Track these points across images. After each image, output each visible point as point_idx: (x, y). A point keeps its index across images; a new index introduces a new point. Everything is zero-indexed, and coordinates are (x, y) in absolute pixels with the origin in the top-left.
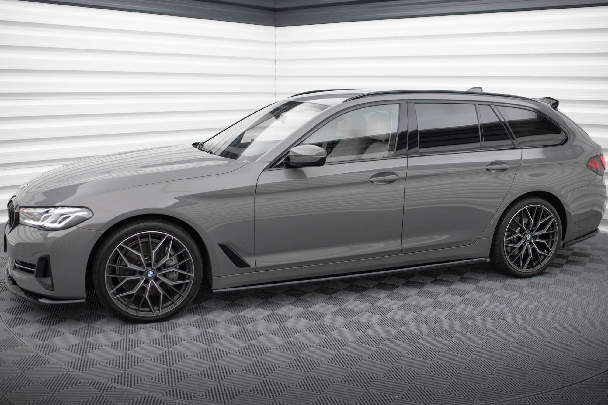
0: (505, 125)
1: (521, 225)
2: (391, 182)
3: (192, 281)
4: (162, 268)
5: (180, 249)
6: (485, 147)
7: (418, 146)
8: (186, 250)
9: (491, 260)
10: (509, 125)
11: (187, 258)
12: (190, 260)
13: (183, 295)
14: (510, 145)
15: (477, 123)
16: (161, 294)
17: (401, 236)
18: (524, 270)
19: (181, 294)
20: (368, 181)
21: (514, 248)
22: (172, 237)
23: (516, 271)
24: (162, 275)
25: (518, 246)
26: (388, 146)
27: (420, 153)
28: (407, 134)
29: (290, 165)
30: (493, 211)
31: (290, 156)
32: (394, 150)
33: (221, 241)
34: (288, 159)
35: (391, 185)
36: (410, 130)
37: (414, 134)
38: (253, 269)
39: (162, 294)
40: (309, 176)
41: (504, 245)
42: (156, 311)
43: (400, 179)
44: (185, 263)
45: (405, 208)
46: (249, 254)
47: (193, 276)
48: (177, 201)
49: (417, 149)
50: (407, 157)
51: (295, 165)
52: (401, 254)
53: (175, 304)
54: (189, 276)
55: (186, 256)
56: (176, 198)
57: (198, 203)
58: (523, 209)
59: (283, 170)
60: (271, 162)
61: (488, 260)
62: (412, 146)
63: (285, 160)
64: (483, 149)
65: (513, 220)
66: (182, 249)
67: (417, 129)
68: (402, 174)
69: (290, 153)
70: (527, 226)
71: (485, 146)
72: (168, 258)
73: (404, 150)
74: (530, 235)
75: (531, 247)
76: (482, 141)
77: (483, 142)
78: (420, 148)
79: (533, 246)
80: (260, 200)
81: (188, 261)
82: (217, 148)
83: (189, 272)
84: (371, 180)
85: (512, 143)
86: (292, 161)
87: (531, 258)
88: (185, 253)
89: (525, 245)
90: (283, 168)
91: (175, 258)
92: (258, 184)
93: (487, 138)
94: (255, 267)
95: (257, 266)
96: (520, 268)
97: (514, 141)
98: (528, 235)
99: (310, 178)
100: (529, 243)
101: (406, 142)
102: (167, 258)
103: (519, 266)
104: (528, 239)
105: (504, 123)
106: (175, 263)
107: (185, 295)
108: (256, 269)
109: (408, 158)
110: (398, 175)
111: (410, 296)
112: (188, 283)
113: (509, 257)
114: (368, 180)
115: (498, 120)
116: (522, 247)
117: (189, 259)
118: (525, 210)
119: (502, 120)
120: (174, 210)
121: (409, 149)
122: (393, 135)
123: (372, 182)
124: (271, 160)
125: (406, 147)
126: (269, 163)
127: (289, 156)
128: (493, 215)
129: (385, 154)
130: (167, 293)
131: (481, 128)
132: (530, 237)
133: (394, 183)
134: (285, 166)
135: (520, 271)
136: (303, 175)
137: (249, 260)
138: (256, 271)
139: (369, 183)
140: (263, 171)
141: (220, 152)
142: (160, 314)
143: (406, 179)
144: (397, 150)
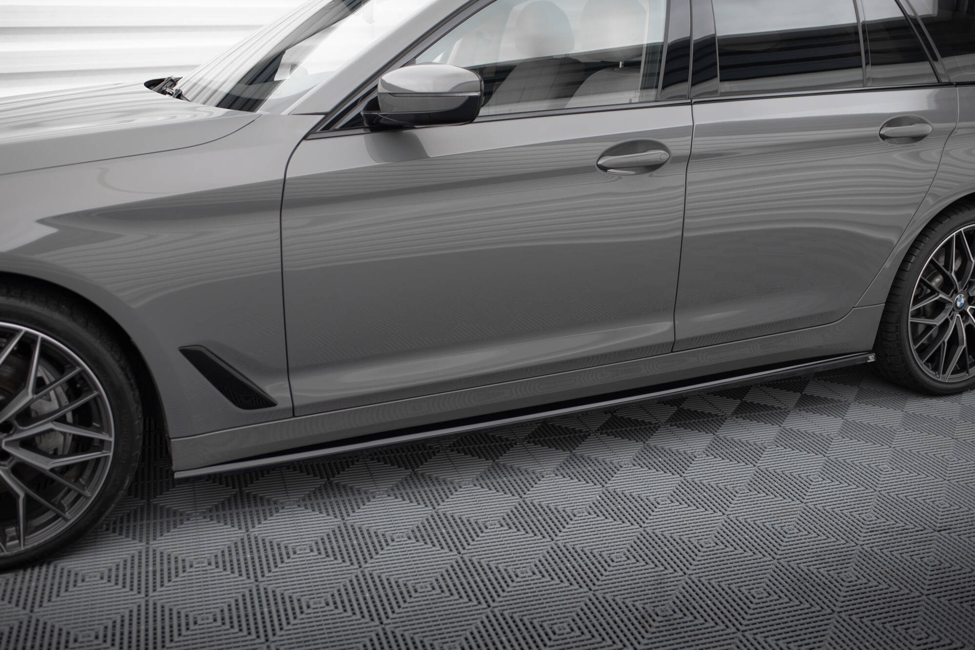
0: (918, 26)
1: (948, 273)
2: (652, 167)
3: (111, 454)
4: (15, 423)
5: (68, 366)
6: (874, 80)
7: (716, 76)
8: (84, 371)
9: (877, 357)
10: (926, 25)
11: (90, 391)
12: (100, 396)
13: (87, 493)
14: (928, 75)
15: (853, 20)
16: (18, 496)
17: (674, 308)
18: (947, 378)
19: (81, 491)
20: (593, 166)
21: (929, 327)
22: (37, 336)
23: (931, 382)
24: (18, 443)
25: (938, 321)
26: (638, 78)
27: (721, 93)
28: (689, 47)
29: (381, 121)
30: (893, 237)
31: (379, 99)
32: (657, 87)
33: (188, 341)
34: (374, 105)
35: (651, 176)
36: (697, 36)
37: (708, 45)
38: (284, 410)
39: (22, 495)
40: (433, 152)
41: (909, 321)
42: (12, 539)
43: (676, 160)
44: (87, 404)
45: (685, 235)
46: (271, 372)
47: (112, 439)
48: (50, 231)
49: (715, 84)
50: (691, 104)
51: (395, 121)
52: (672, 352)
53: (66, 520)
54: (102, 441)
55: (88, 385)
56: (42, 221)
57: (119, 236)
58: (954, 234)
59: (362, 137)
60: (327, 114)
61: (872, 358)
62: (702, 75)
63: (367, 108)
64: (869, 85)
65: (932, 261)
66: (73, 367)
67: (715, 34)
68: (679, 146)
69: (380, 89)
70: (960, 274)
71: (874, 76)
72: (30, 396)
73: (683, 88)
74: (963, 295)
75: (964, 322)
76: (867, 64)
77: (869, 67)
78: (721, 81)
79: (969, 322)
80: (294, 220)
81: (95, 399)
82: (210, 89)
83: (99, 430)
84: (600, 162)
85: (932, 72)
86: (386, 110)
87: (964, 349)
88: (83, 375)
89: (952, 318)
90: (362, 131)
91: (60, 390)
92: (287, 177)
93: (879, 58)
94: (291, 405)
95: (295, 404)
96: (939, 374)
97: (937, 65)
98: (958, 296)
99: (435, 159)
100: (960, 313)
101: (688, 68)
102: (27, 397)
103: (935, 369)
104: (959, 304)
105: (914, 20)
106: (56, 406)
107: (92, 494)
108: (294, 411)
109: (694, 106)
110: (670, 148)
111: (693, 458)
112: (98, 460)
113: (916, 350)
114: (593, 162)
115: (901, 15)
116: (946, 323)
117: (95, 393)
118: (959, 236)
119: (909, 12)
120: (38, 257)
121: (693, 85)
122: (653, 50)
123: (604, 168)
124: (328, 109)
125: (686, 80)
126: (322, 116)
127: (376, 98)
128: (890, 246)
129: (634, 96)
130: (37, 491)
131: (864, 32)
132: (963, 301)
133: (658, 170)
134: (366, 125)
135: (940, 380)
136: (417, 151)
137: (274, 389)
138: (294, 416)
139: (595, 170)
140: (305, 138)
141: (218, 98)
142: (22, 548)
143: (688, 159)
144: (664, 88)
